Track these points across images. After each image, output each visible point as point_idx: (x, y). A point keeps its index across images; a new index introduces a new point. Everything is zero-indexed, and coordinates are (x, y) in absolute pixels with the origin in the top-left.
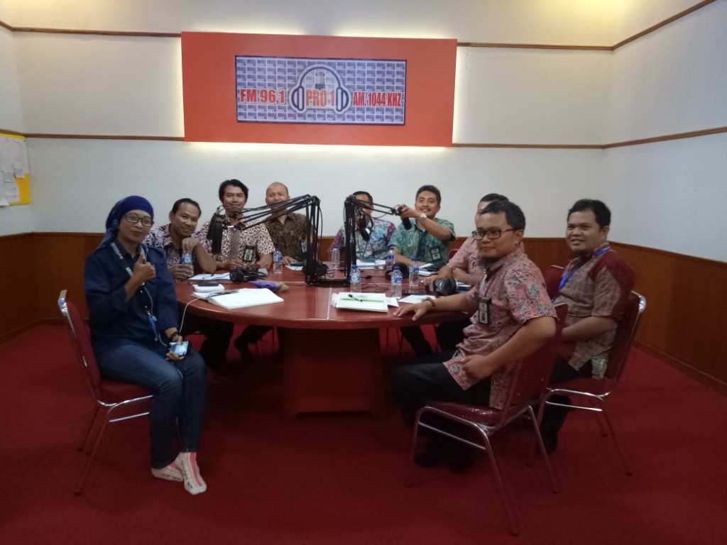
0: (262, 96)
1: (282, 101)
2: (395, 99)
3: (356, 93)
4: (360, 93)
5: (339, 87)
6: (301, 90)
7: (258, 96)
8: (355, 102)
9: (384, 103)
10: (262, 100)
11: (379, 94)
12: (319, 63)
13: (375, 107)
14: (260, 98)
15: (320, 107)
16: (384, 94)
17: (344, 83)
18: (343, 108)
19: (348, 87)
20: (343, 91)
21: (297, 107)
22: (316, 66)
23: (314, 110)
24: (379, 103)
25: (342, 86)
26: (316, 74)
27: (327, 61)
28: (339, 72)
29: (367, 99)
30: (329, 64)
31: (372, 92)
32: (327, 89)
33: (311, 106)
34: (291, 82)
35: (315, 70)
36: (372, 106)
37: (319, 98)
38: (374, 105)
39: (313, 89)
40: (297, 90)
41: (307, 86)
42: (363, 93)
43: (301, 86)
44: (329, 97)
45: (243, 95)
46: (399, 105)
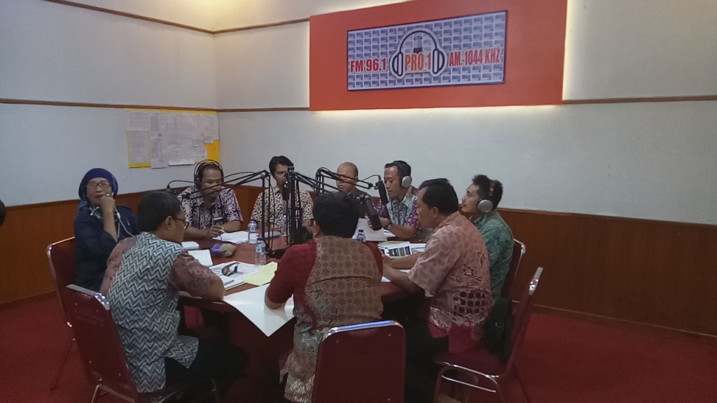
0: (368, 66)
1: (384, 69)
2: (493, 55)
3: (452, 54)
4: (456, 53)
5: (436, 49)
7: (365, 65)
8: (451, 63)
9: (481, 61)
10: (367, 69)
11: (476, 52)
12: (417, 27)
13: (472, 66)
14: (366, 68)
15: (418, 71)
16: (481, 51)
17: (440, 44)
18: (439, 70)
19: (445, 48)
21: (397, 73)
22: (414, 30)
23: (412, 75)
24: (476, 61)
25: (438, 47)
27: (424, 24)
28: (436, 33)
29: (463, 58)
30: (426, 27)
31: (469, 50)
32: (425, 53)
33: (409, 70)
34: (393, 49)
36: (468, 65)
37: (417, 62)
38: (470, 64)
39: (411, 54)
40: (397, 56)
41: (407, 51)
42: (459, 53)
43: (400, 52)
44: (426, 60)
45: (352, 66)
46: (498, 61)
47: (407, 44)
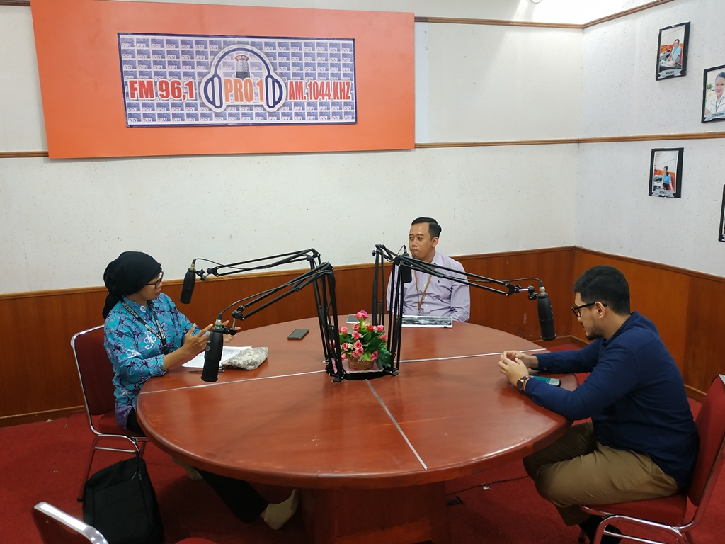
0: (161, 89)
1: (191, 96)
2: (342, 90)
3: (291, 83)
4: (296, 83)
5: (269, 76)
6: (216, 80)
7: (156, 89)
8: (292, 95)
9: (329, 95)
10: (162, 95)
11: (322, 84)
12: (239, 43)
13: (318, 101)
14: (159, 92)
15: (245, 102)
16: (328, 84)
17: (275, 69)
18: (276, 103)
19: (281, 75)
20: (274, 81)
21: (213, 103)
22: (235, 47)
23: (237, 107)
24: (323, 95)
25: (272, 73)
26: (236, 58)
27: (250, 40)
28: (267, 54)
29: (306, 90)
30: (253, 44)
31: (313, 82)
32: (252, 78)
33: (232, 101)
34: (203, 69)
35: (235, 52)
36: (313, 100)
37: (243, 90)
38: (316, 99)
39: (233, 78)
40: (211, 80)
41: (226, 74)
42: (301, 83)
43: (216, 75)
44: (256, 89)
45: (133, 89)
46: (348, 98)
47: (225, 64)
